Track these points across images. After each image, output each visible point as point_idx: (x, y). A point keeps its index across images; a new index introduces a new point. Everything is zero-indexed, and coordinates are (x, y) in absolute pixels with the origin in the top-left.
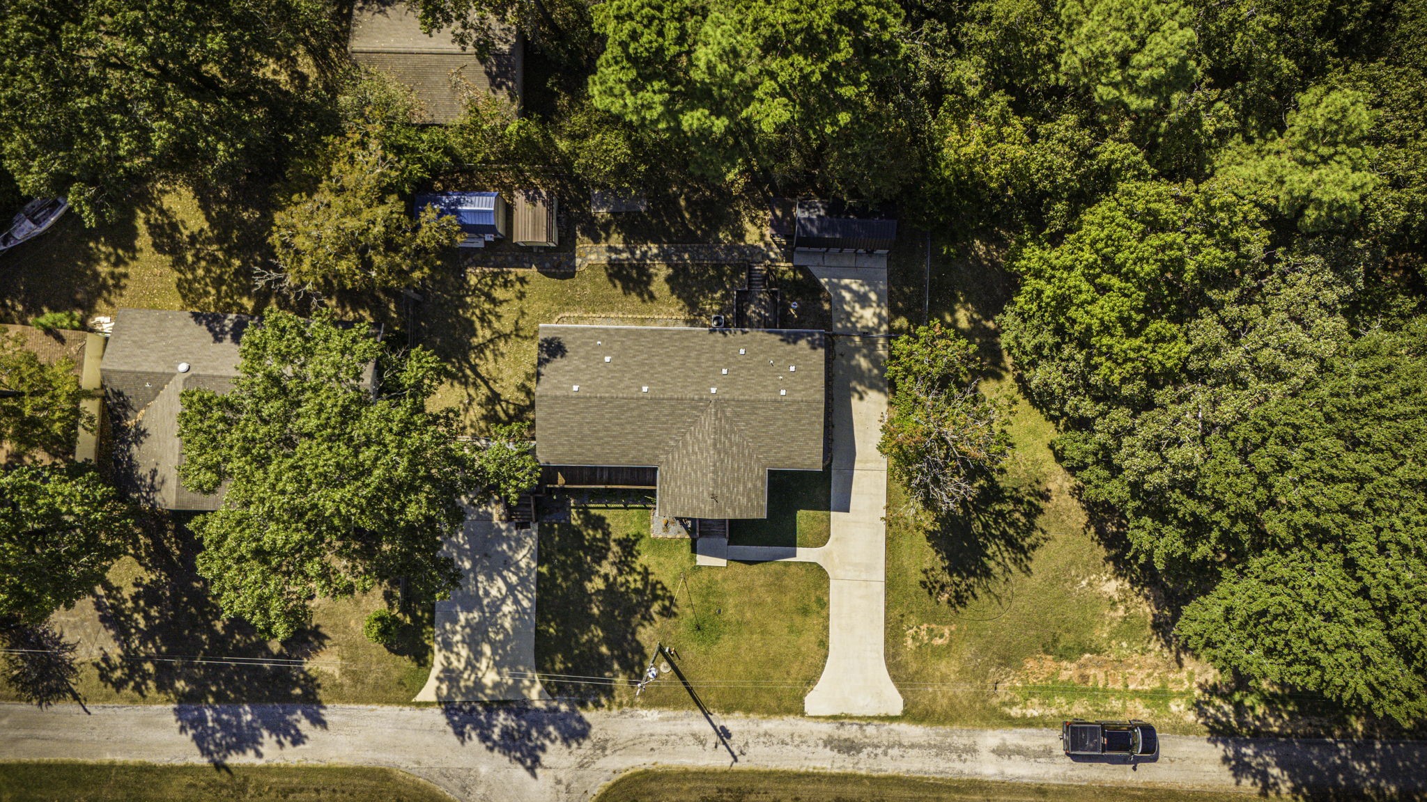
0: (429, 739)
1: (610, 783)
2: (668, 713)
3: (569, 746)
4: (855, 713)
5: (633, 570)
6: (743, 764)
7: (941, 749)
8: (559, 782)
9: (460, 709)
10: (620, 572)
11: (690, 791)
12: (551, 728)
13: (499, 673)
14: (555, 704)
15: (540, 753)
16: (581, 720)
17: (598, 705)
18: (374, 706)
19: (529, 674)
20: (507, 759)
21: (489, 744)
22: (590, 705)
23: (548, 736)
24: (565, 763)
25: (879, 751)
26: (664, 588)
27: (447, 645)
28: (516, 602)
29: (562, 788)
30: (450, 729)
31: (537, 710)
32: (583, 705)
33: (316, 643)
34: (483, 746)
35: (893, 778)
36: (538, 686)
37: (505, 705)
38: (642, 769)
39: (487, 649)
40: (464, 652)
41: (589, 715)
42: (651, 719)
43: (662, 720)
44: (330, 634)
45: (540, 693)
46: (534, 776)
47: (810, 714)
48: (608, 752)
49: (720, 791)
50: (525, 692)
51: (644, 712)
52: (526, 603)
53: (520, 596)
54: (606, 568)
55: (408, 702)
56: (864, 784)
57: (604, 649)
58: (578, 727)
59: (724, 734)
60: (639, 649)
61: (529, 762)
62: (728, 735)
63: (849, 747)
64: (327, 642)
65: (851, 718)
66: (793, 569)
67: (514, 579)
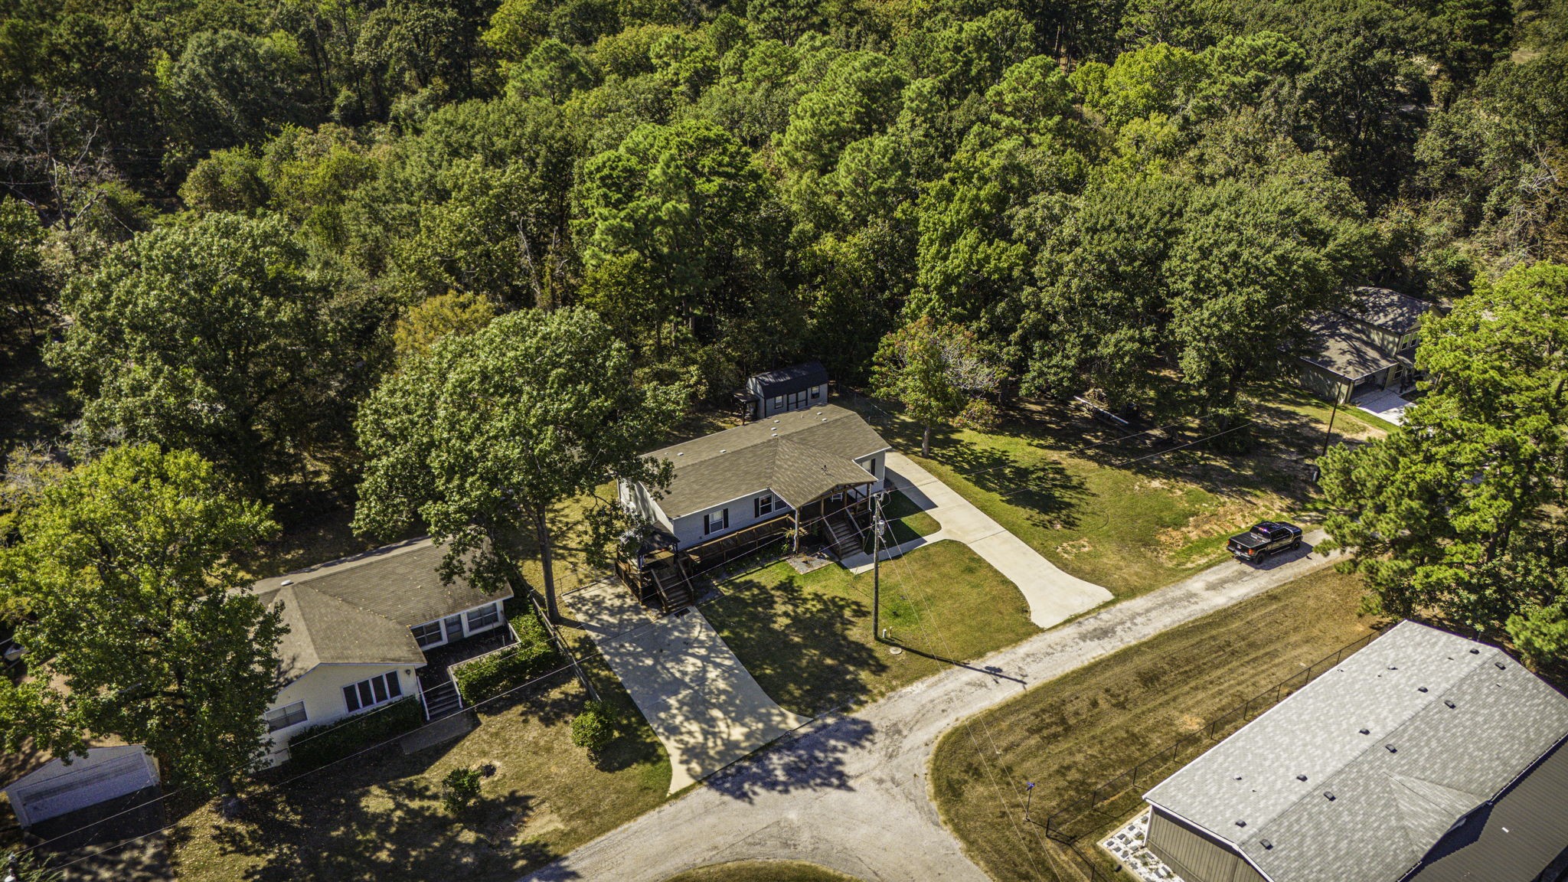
0: (711, 820)
1: (931, 756)
2: (931, 680)
3: (863, 747)
4: (1081, 611)
5: (805, 601)
6: (1032, 684)
7: (1173, 603)
8: (881, 781)
9: (726, 776)
10: (796, 606)
11: (1011, 727)
12: (832, 742)
13: (743, 725)
14: (820, 722)
15: (839, 768)
16: (855, 721)
17: (861, 703)
18: (626, 826)
19: (775, 711)
20: (809, 790)
21: (779, 788)
22: (855, 707)
23: (835, 749)
24: (873, 763)
25: (1128, 624)
26: (842, 599)
27: (673, 731)
28: (717, 665)
29: (889, 784)
30: (727, 798)
31: (806, 735)
32: (848, 709)
33: (519, 810)
34: (775, 794)
35: (1161, 635)
36: (791, 716)
37: (770, 747)
38: (949, 729)
39: (716, 713)
40: (694, 727)
41: (860, 714)
42: (919, 692)
43: (930, 687)
44: (531, 793)
45: (797, 720)
46: (850, 789)
47: (1047, 627)
48: (905, 733)
49: (1036, 715)
50: (782, 726)
51: (908, 689)
52: (727, 663)
53: (718, 660)
54: (780, 608)
55: (663, 800)
56: (1144, 653)
57: (829, 661)
58: (858, 728)
59: (995, 671)
60: (860, 647)
61: (835, 781)
62: (1000, 670)
63: (1104, 633)
64: (532, 803)
65: (1081, 616)
66: (932, 550)
67: (703, 652)
